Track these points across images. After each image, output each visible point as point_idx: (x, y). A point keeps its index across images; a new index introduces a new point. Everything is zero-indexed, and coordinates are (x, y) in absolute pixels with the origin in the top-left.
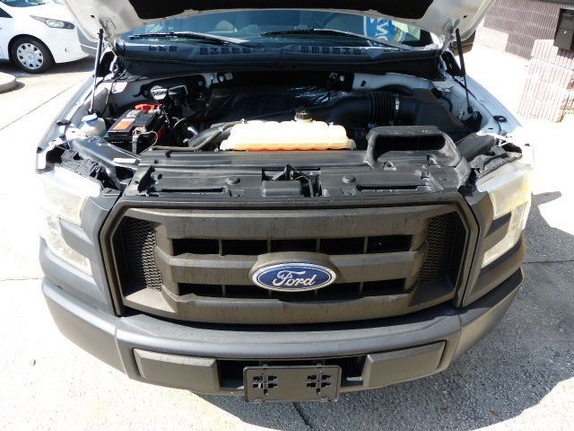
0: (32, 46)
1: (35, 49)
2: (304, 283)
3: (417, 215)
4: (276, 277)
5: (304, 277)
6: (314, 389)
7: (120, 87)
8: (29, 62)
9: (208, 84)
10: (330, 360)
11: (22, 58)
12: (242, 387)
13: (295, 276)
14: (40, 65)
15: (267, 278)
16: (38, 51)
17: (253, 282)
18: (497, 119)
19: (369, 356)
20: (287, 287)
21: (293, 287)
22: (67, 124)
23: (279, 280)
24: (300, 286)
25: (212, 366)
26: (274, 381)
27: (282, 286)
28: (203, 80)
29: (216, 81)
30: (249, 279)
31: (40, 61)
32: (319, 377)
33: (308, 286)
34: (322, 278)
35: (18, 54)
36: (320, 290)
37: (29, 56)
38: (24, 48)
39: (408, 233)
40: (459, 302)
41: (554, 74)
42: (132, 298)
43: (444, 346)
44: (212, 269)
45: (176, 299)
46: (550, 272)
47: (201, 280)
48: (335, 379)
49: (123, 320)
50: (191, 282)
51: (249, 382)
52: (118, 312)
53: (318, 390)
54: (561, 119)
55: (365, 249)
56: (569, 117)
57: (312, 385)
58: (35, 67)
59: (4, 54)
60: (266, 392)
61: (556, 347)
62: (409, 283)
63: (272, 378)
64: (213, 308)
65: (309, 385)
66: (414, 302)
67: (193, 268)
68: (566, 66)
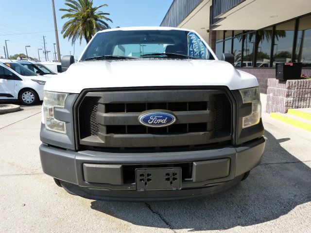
0: (30, 93)
1: (31, 94)
2: (162, 121)
4: (150, 119)
5: (162, 119)
6: (169, 182)
8: (28, 100)
10: (176, 164)
11: (24, 98)
12: (134, 183)
13: (158, 118)
14: (32, 101)
15: (146, 120)
16: (33, 95)
17: (139, 123)
19: (194, 163)
20: (154, 124)
21: (157, 124)
23: (151, 121)
24: (161, 123)
25: (121, 168)
26: (149, 177)
27: (153, 124)
30: (138, 121)
31: (32, 99)
32: (171, 175)
33: (164, 123)
35: (23, 97)
36: (169, 126)
37: (28, 97)
38: (26, 93)
40: (234, 142)
41: (279, 92)
42: (84, 140)
43: (229, 161)
44: (122, 117)
45: (105, 135)
46: (289, 166)
47: (117, 123)
48: (179, 176)
49: (79, 152)
50: (112, 124)
51: (138, 178)
52: (77, 148)
53: (171, 183)
54: (286, 112)
55: (188, 109)
56: (290, 110)
57: (168, 179)
58: (30, 103)
59: (16, 97)
60: (146, 184)
61: (294, 193)
62: (209, 127)
63: (149, 175)
64: (122, 139)
65: (167, 179)
66: (212, 137)
67: (114, 117)
68: (283, 88)
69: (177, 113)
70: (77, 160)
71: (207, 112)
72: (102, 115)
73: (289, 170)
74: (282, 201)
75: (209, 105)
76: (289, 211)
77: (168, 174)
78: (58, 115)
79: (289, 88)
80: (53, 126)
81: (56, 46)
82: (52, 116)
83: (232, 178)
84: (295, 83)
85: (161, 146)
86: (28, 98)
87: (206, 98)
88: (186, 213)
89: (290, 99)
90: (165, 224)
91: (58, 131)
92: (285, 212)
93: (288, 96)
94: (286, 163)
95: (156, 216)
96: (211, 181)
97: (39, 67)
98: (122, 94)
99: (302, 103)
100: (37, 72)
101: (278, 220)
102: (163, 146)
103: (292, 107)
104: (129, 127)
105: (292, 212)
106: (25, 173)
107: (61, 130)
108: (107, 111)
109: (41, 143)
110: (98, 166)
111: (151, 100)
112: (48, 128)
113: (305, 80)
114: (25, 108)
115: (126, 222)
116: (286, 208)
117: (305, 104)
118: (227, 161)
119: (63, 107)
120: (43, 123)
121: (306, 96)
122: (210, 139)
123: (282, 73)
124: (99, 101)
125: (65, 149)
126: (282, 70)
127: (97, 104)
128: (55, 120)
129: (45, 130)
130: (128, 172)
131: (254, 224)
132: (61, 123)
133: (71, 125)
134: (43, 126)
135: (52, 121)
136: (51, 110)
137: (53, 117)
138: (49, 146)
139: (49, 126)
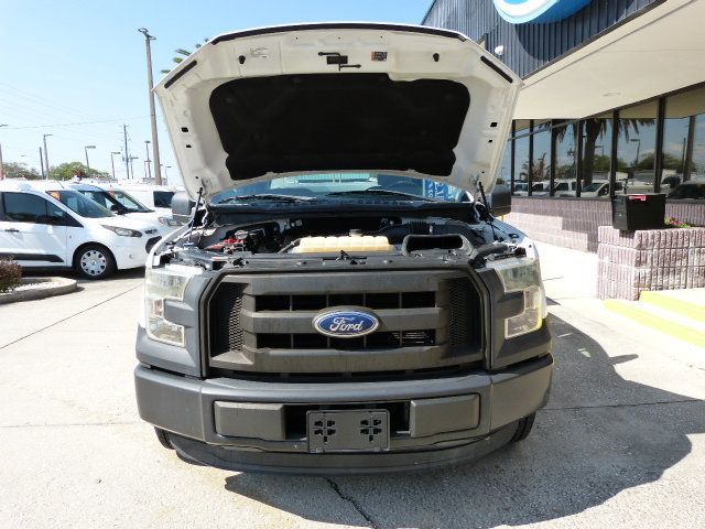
1: (100, 256)
2: (354, 328)
3: (436, 275)
4: (332, 323)
5: (354, 322)
6: (368, 437)
7: (209, 232)
8: (93, 268)
9: (282, 229)
11: (85, 264)
12: (305, 439)
13: (347, 322)
14: (102, 271)
15: (326, 324)
16: (103, 258)
17: (315, 329)
18: (511, 235)
19: (412, 402)
20: (341, 332)
21: (346, 332)
22: (174, 243)
23: (335, 326)
24: (352, 331)
25: (281, 410)
26: (332, 428)
27: (338, 331)
28: (277, 226)
29: (288, 227)
30: (311, 326)
31: (102, 267)
32: (371, 423)
33: (358, 331)
34: (368, 324)
35: (82, 261)
36: (368, 336)
37: (93, 262)
38: (89, 255)
39: (431, 290)
40: (488, 363)
41: (622, 255)
42: (217, 358)
43: (478, 399)
44: (285, 319)
45: (254, 350)
46: (622, 413)
47: (275, 330)
48: (385, 426)
49: (208, 381)
50: (267, 332)
51: (311, 428)
52: (204, 374)
53: (371, 438)
54: (638, 298)
55: (401, 305)
56: (645, 294)
57: (365, 431)
58: (96, 274)
59: (68, 262)
60: (325, 439)
61: (622, 465)
62: (439, 337)
63: (330, 423)
64: (284, 357)
65: (363, 431)
66: (447, 355)
67: (270, 319)
68: (630, 246)
69: (381, 313)
70: (204, 396)
71: (435, 310)
72: (248, 315)
73: (621, 420)
74: (595, 480)
75: (438, 298)
76: (605, 499)
77: (365, 422)
78: (171, 313)
79: (640, 247)
80: (159, 332)
81: (151, 146)
82: (160, 313)
83: (484, 430)
84: (653, 237)
85: (353, 370)
86: (93, 264)
87: (433, 287)
88: (405, 499)
89: (645, 270)
90: (362, 519)
91: (170, 342)
92: (597, 501)
93: (639, 263)
94: (619, 406)
95: (347, 504)
96: (445, 437)
97: (116, 197)
98: (284, 279)
99: (671, 280)
100: (113, 208)
101: (580, 515)
102: (357, 370)
103: (650, 287)
104: (297, 336)
105: (610, 501)
106: (96, 421)
107: (173, 340)
108: (258, 308)
109: (138, 362)
110: (240, 406)
111: (336, 289)
112: (152, 336)
113: (673, 230)
114: (87, 285)
115: (290, 515)
116: (600, 492)
117: (677, 281)
118: (473, 400)
119: (182, 299)
120: (143, 326)
121: (678, 264)
122: (442, 358)
123: (625, 216)
124: (245, 291)
125: (183, 375)
126: (625, 210)
127: (241, 295)
128: (166, 321)
129: (145, 339)
130: (295, 418)
131: (532, 521)
132: (175, 327)
133: (194, 331)
134: (142, 331)
135: (159, 323)
136: (158, 303)
137: (162, 317)
138: (154, 368)
139: (153, 332)
